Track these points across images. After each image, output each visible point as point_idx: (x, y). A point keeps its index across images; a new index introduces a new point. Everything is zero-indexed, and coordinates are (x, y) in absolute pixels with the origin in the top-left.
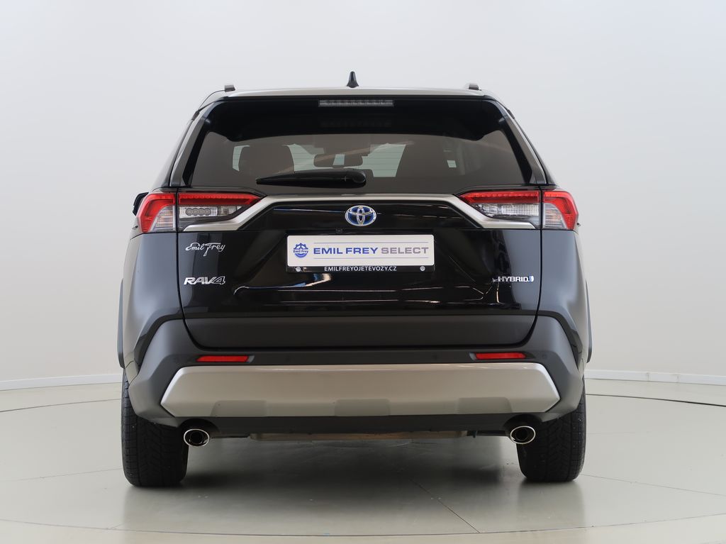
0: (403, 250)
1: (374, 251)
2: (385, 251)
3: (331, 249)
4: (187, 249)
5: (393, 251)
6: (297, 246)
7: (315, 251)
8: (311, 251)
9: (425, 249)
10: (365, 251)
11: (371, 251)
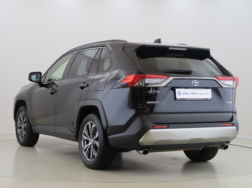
0: (204, 94)
1: (197, 94)
2: (200, 94)
3: (186, 93)
4: (148, 92)
5: (202, 94)
6: (178, 92)
7: (183, 93)
8: (182, 94)
9: (209, 93)
10: (195, 94)
11: (196, 94)
